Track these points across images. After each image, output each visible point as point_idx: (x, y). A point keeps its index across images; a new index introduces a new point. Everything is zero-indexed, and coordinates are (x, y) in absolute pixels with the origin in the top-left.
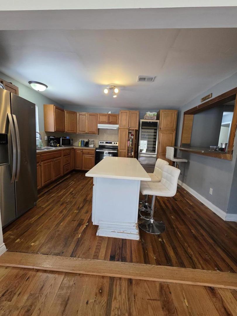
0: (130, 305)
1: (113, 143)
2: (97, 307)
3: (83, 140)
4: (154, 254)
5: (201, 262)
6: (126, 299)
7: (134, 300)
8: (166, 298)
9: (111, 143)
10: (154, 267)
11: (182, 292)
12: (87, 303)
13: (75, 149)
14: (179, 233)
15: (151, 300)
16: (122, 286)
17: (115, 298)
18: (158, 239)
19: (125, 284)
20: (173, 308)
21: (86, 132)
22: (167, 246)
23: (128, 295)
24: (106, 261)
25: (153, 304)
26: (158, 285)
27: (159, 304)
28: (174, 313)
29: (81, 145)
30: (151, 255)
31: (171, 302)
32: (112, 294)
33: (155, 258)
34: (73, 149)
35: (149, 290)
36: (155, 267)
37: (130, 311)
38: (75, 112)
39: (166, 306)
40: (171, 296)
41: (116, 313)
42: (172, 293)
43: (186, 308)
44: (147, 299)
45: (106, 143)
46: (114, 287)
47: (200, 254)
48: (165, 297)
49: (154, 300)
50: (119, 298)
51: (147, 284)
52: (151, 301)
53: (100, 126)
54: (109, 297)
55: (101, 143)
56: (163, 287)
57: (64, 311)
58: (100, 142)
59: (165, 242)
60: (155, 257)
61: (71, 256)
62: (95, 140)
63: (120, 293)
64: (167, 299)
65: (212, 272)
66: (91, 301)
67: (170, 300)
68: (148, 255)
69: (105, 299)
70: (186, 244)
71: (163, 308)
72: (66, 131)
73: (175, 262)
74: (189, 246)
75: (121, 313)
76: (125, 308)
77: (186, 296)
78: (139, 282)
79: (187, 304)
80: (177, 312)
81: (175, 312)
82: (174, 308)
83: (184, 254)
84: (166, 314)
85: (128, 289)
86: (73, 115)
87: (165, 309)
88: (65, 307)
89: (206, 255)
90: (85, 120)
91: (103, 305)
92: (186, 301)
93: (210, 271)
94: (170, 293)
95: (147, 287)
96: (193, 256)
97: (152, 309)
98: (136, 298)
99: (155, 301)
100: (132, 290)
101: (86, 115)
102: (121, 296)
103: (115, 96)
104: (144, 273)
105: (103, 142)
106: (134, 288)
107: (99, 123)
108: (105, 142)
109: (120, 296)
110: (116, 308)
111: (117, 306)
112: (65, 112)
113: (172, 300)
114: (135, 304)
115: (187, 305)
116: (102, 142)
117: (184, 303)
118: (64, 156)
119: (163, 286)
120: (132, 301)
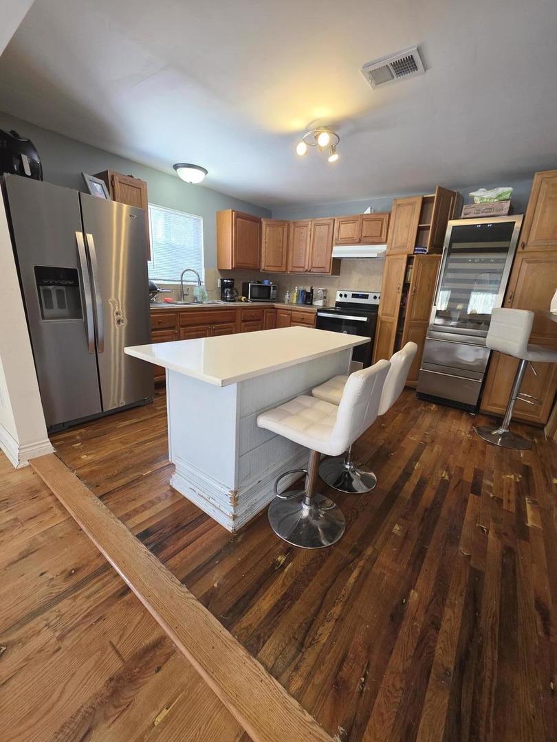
0: (78, 625)
1: (371, 296)
2: (45, 588)
3: (302, 288)
4: (225, 577)
5: (318, 679)
6: (85, 611)
7: (92, 624)
8: (137, 670)
9: (366, 297)
10: (188, 598)
11: (182, 691)
12: (42, 574)
13: (277, 309)
14: (360, 573)
15: (114, 647)
16: (105, 588)
17: (75, 598)
18: (281, 554)
19: (113, 587)
20: (126, 697)
21: (306, 268)
22: (280, 581)
23: (95, 608)
24: (130, 533)
25: (108, 655)
26: (154, 636)
27: (115, 666)
28: (115, 707)
29: (297, 300)
30: (216, 575)
31: (138, 686)
32: (79, 589)
33: (215, 585)
34: (273, 308)
35: (132, 630)
36: (191, 600)
37: (67, 634)
38: (287, 221)
39: (122, 681)
40: (152, 675)
41: (51, 619)
42: (160, 673)
43: (147, 723)
44: (111, 642)
45: (354, 296)
46: (96, 580)
47: (343, 660)
48: (140, 668)
49: (117, 652)
50: (79, 601)
51: (142, 619)
52: (110, 648)
53: (339, 251)
54: (70, 590)
55: (341, 295)
56: (159, 646)
57: (15, 562)
58: (339, 293)
59: (286, 570)
60: (218, 584)
61: (101, 498)
62: (328, 289)
63: (88, 597)
64: (138, 672)
65: (312, 723)
66: (49, 575)
67: (141, 681)
68: (209, 570)
69: (65, 586)
70: (337, 610)
71: (111, 679)
72: (263, 267)
73: (244, 625)
74: (340, 620)
75: (55, 623)
76: (67, 623)
77: (179, 704)
78: (136, 602)
79: (159, 719)
80: (124, 710)
81: (121, 706)
82: (129, 700)
83: (296, 627)
84: (102, 694)
85: (107, 600)
86: (280, 229)
87: (113, 683)
88: (21, 559)
89: (365, 676)
90: (306, 239)
91: (52, 593)
92: (165, 712)
93: (309, 718)
94: (159, 669)
95: (136, 623)
96: (317, 648)
97: (97, 662)
98: (98, 624)
99: (116, 656)
100: (110, 605)
101: (309, 227)
102: (85, 602)
103: (334, 158)
104: (156, 594)
105: (346, 293)
106: (117, 606)
107: (337, 244)
108: (350, 294)
109: (85, 599)
110: (59, 611)
111: (63, 611)
112: (264, 223)
113: (145, 683)
114: (86, 629)
115: (156, 723)
116: (343, 293)
117: (157, 713)
118: (244, 321)
119: (162, 646)
120: (88, 621)
